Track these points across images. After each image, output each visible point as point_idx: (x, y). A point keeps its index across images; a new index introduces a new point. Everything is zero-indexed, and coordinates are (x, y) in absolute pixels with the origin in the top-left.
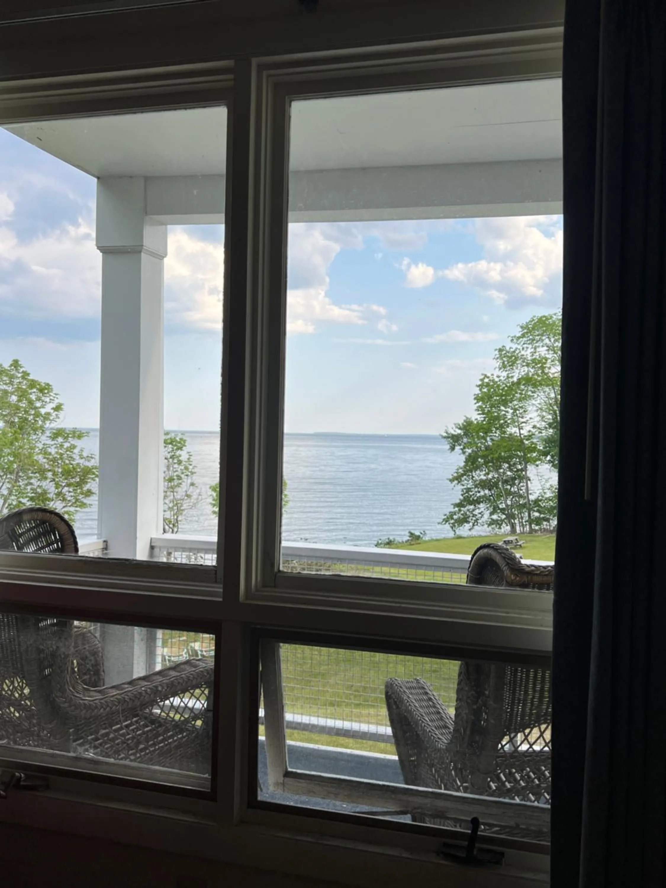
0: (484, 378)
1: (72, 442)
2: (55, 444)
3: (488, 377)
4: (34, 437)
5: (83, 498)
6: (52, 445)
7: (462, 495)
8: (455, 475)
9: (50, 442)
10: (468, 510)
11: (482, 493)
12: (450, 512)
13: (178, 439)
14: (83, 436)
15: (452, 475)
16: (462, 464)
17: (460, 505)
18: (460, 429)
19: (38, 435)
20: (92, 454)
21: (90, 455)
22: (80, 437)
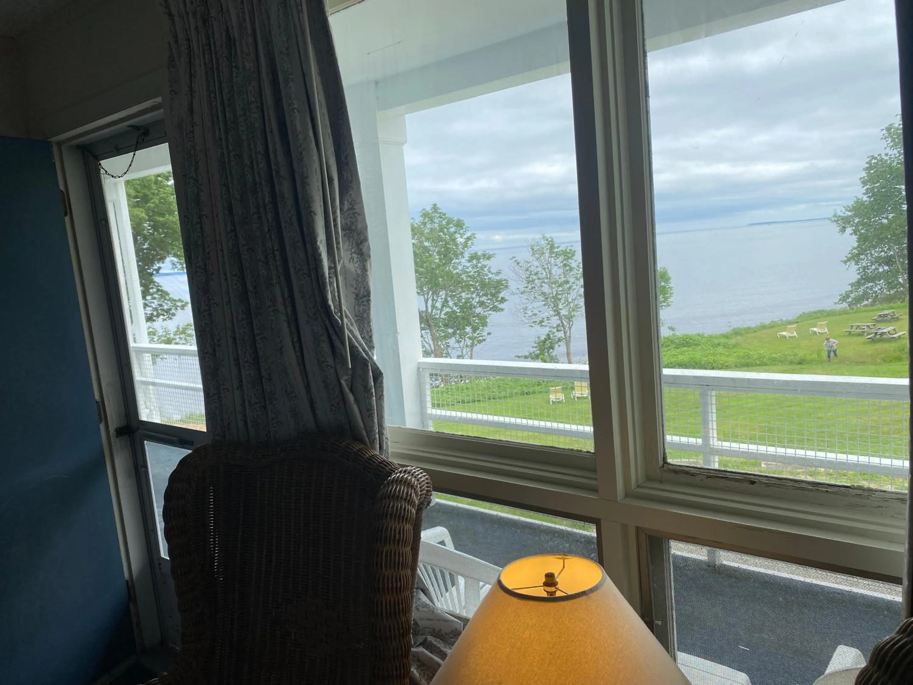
0: (871, 160)
1: (483, 263)
2: (471, 265)
3: (876, 158)
4: (457, 261)
5: (498, 304)
6: (469, 267)
7: (859, 274)
8: (850, 256)
9: (468, 264)
10: (867, 288)
11: (881, 270)
12: (846, 292)
13: (568, 250)
14: (491, 258)
15: (846, 257)
16: (856, 244)
17: (858, 284)
18: (850, 211)
19: (459, 259)
20: (499, 270)
21: (498, 271)
22: (489, 258)
